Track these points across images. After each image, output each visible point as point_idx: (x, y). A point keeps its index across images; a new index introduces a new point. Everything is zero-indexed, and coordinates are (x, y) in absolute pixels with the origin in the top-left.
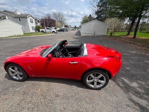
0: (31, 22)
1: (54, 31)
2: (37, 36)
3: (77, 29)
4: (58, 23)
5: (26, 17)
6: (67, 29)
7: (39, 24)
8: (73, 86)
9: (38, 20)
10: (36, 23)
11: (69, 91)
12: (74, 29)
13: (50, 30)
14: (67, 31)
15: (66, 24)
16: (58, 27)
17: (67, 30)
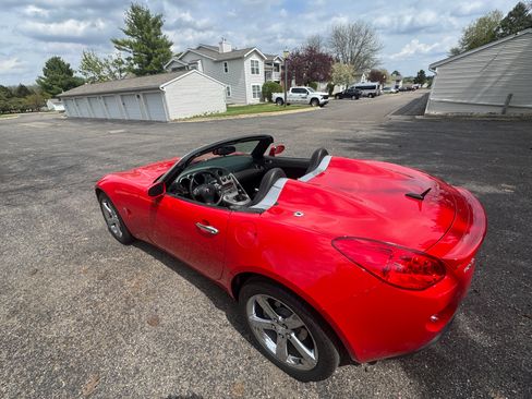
0: (253, 73)
1: (316, 99)
2: (255, 115)
3: (425, 85)
4: (341, 69)
5: (241, 59)
6: (374, 88)
7: (275, 77)
8: (220, 311)
9: (277, 62)
10: (267, 74)
11: (194, 324)
12: (413, 86)
13: (304, 95)
14: (373, 95)
15: (378, 68)
16: (340, 81)
17: (373, 91)
